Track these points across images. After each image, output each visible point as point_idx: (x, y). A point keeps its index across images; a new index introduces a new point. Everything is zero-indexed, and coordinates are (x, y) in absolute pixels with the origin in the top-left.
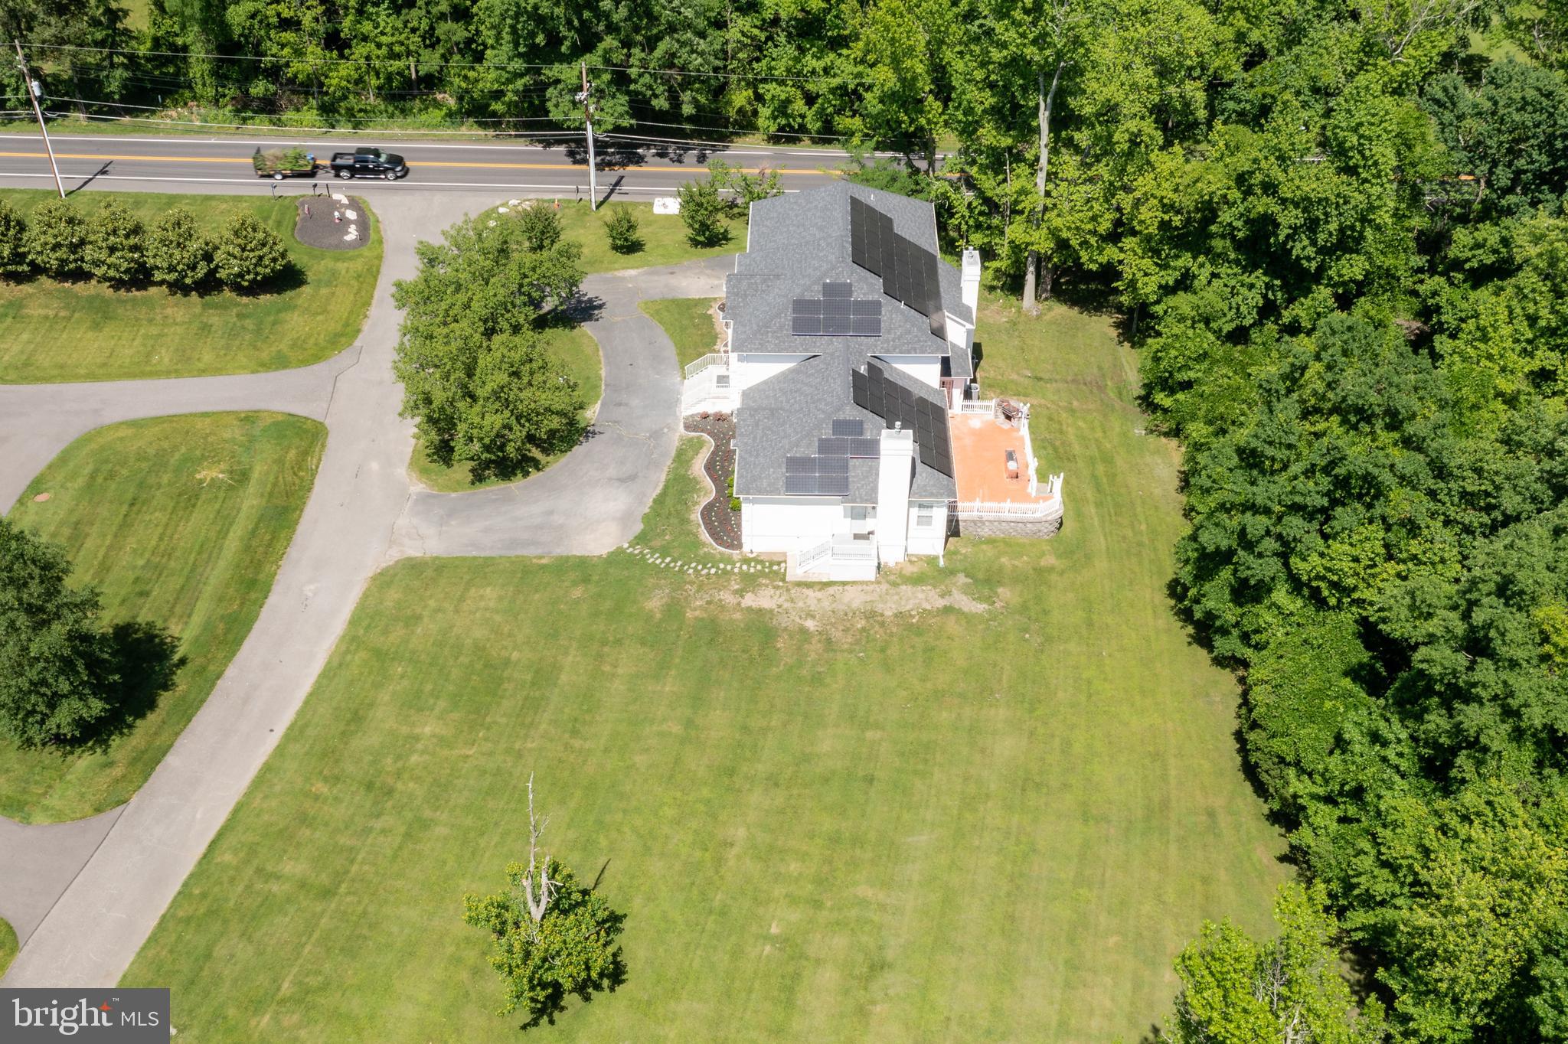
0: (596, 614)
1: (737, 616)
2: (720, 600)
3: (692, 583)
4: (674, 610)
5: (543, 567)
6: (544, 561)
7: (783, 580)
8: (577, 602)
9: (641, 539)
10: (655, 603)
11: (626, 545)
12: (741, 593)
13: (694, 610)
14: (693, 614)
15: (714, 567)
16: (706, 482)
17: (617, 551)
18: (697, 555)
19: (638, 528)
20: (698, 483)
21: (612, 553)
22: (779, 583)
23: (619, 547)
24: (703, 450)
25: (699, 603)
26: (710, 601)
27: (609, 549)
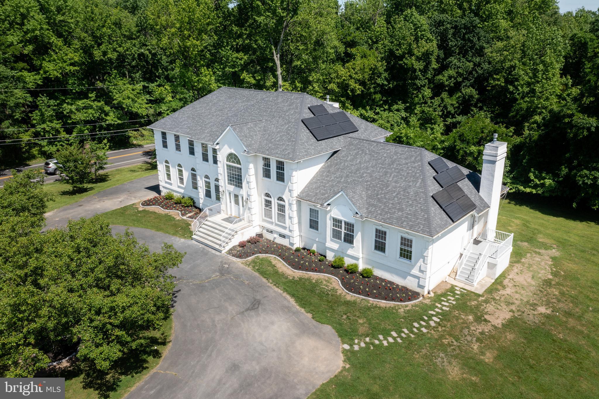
2: (482, 333)
11: (347, 347)
12: (480, 320)
13: (483, 354)
14: (488, 357)
15: (430, 317)
16: (314, 276)
17: (349, 355)
18: (404, 318)
19: (328, 329)
20: (309, 279)
21: (347, 359)
22: (481, 299)
23: (344, 351)
24: (274, 262)
25: (476, 347)
26: (478, 340)
27: (342, 357)
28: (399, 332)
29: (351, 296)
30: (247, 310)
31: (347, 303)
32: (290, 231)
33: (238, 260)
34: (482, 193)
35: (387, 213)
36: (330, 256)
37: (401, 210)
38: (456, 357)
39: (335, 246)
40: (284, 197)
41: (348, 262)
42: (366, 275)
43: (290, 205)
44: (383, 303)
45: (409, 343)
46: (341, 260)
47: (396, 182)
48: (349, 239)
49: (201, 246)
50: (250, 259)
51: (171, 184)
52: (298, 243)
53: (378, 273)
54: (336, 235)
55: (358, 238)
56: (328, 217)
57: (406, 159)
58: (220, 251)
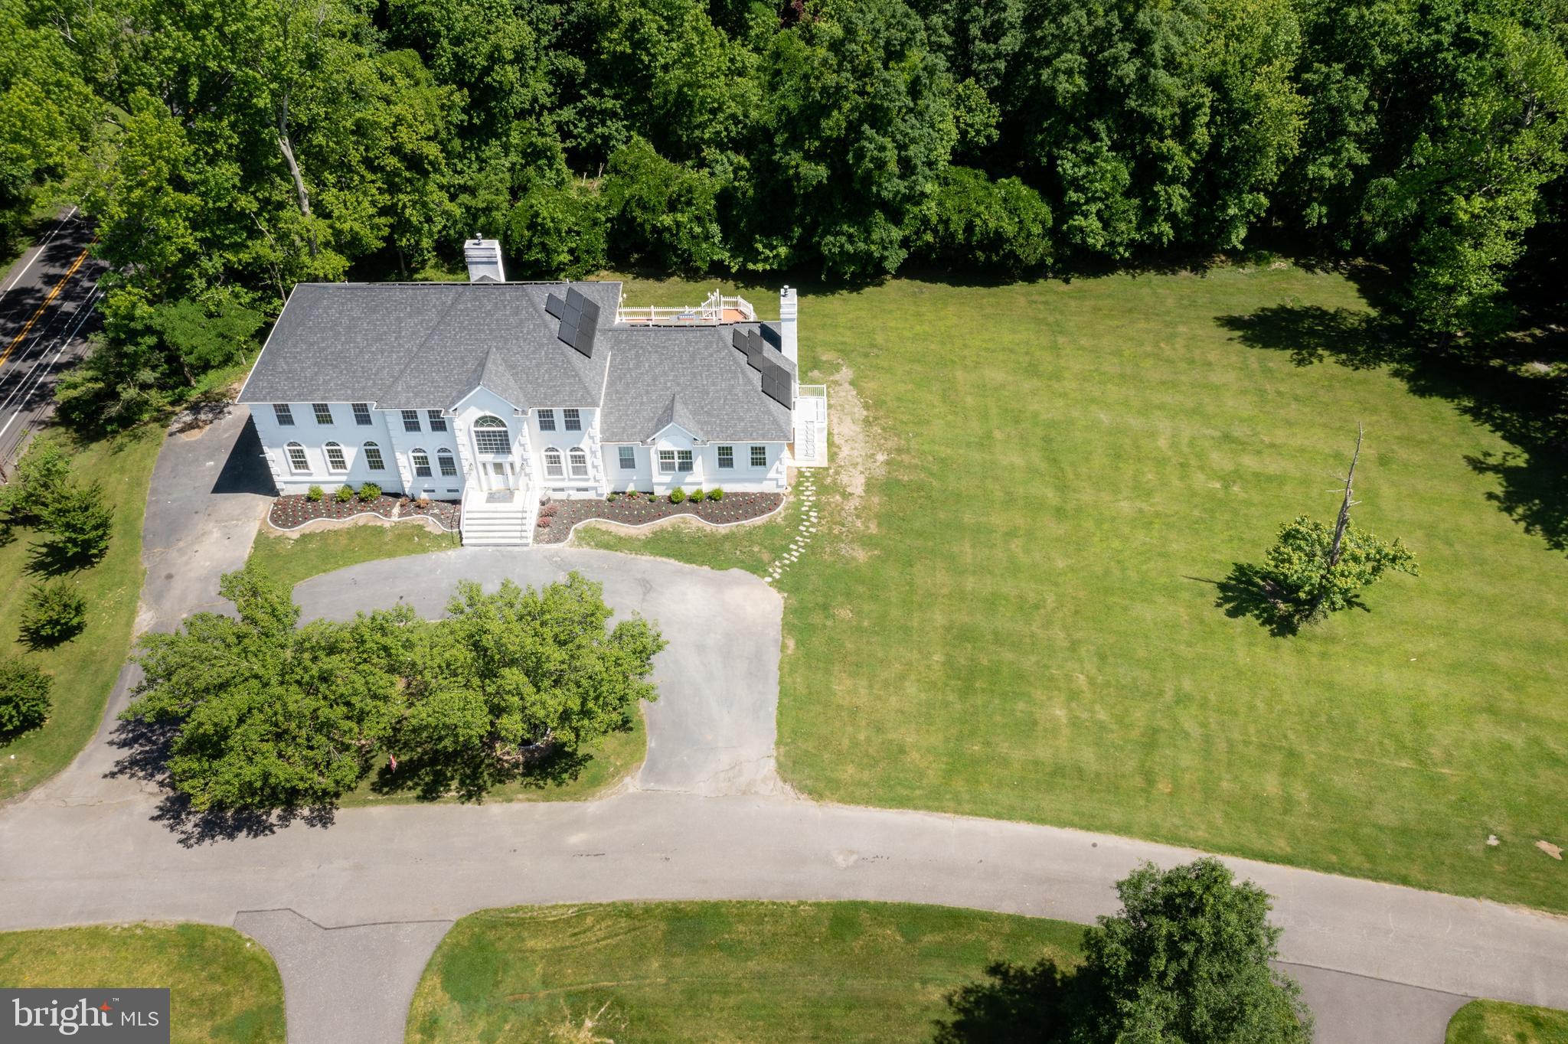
0: (874, 598)
1: (876, 500)
2: (856, 509)
3: (830, 529)
4: (867, 541)
5: (800, 643)
6: (791, 643)
7: (827, 469)
8: (858, 613)
9: (757, 568)
10: (861, 555)
11: (769, 579)
12: (846, 496)
13: (868, 527)
14: (873, 529)
15: (807, 513)
16: (665, 522)
17: (778, 584)
18: (788, 526)
19: (736, 572)
20: (662, 530)
21: (780, 590)
22: (831, 471)
23: (771, 584)
24: (604, 527)
25: (859, 523)
26: (858, 517)
27: (774, 591)
28: (796, 542)
29: (723, 528)
30: (645, 594)
31: (726, 537)
32: (596, 481)
33: (561, 545)
34: (784, 352)
35: (727, 428)
36: (661, 492)
37: (741, 419)
38: (852, 541)
39: (667, 478)
40: (581, 446)
41: (688, 491)
42: (713, 497)
43: (593, 453)
44: (759, 520)
45: (811, 549)
46: (679, 491)
47: (714, 384)
48: (686, 466)
49: (490, 549)
50: (571, 535)
51: (310, 475)
52: (606, 491)
53: (728, 488)
54: (666, 467)
55: (698, 464)
56: (652, 451)
57: (706, 348)
58: (526, 545)
